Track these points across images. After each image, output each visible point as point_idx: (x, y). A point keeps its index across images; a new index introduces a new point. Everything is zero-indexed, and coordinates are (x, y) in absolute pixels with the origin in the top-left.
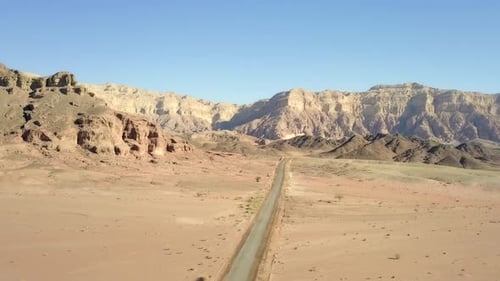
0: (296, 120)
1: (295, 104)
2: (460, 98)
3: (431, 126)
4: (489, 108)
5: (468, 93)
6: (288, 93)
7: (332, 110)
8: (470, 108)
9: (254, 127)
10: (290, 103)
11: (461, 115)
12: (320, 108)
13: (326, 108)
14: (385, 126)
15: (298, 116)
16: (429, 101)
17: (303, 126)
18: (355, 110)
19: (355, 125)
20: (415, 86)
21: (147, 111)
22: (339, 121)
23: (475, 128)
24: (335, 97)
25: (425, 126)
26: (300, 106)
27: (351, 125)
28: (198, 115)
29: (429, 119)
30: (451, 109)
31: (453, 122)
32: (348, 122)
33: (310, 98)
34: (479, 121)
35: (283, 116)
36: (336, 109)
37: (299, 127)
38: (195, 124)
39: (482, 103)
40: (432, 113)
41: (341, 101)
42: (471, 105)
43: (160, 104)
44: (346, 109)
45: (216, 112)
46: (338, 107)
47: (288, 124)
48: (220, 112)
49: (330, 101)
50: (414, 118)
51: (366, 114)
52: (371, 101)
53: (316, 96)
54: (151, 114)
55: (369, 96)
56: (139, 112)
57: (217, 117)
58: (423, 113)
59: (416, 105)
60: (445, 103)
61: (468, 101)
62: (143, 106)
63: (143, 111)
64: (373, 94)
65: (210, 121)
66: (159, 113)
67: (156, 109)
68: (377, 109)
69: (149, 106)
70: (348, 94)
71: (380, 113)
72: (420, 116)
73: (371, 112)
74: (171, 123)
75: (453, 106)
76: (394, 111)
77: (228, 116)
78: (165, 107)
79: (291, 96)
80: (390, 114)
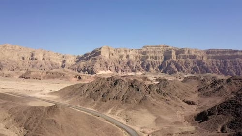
0: (106, 63)
1: (105, 54)
2: (189, 52)
3: (176, 67)
4: (203, 57)
5: (192, 50)
6: (100, 49)
7: (124, 58)
8: (194, 57)
9: (82, 67)
10: (102, 53)
11: (189, 60)
12: (118, 57)
13: (121, 57)
14: (151, 66)
15: (106, 61)
16: (174, 54)
17: (109, 66)
18: (136, 57)
19: (136, 66)
20: (165, 46)
21: (25, 58)
22: (128, 63)
23: (198, 67)
24: (126, 51)
25: (173, 66)
26: (107, 56)
27: (134, 65)
28: (54, 61)
29: (173, 61)
30: (185, 57)
31: (187, 64)
32: (133, 64)
33: (113, 51)
34: (199, 63)
35: (98, 61)
36: (127, 58)
37: (107, 67)
38: (52, 65)
39: (199, 54)
40: (175, 60)
41: (128, 53)
42: (194, 55)
43: (33, 55)
44: (132, 57)
45: (64, 59)
46: (128, 56)
47: (101, 65)
48: (66, 59)
49: (123, 53)
50: (166, 62)
51: (141, 60)
52: (144, 53)
53: (116, 50)
54: (28, 60)
55: (143, 51)
56: (21, 59)
57: (64, 61)
58: (171, 60)
59: (167, 55)
60: (181, 54)
61: (193, 53)
62: (23, 56)
63: (23, 58)
64: (144, 50)
65: (61, 64)
66: (32, 59)
67: (31, 57)
68: (147, 57)
69: (26, 55)
70: (132, 50)
71: (149, 59)
72: (169, 61)
73: (144, 59)
74: (38, 65)
75: (185, 55)
76: (156, 58)
77: (70, 61)
78: (35, 57)
79: (102, 50)
80: (154, 60)
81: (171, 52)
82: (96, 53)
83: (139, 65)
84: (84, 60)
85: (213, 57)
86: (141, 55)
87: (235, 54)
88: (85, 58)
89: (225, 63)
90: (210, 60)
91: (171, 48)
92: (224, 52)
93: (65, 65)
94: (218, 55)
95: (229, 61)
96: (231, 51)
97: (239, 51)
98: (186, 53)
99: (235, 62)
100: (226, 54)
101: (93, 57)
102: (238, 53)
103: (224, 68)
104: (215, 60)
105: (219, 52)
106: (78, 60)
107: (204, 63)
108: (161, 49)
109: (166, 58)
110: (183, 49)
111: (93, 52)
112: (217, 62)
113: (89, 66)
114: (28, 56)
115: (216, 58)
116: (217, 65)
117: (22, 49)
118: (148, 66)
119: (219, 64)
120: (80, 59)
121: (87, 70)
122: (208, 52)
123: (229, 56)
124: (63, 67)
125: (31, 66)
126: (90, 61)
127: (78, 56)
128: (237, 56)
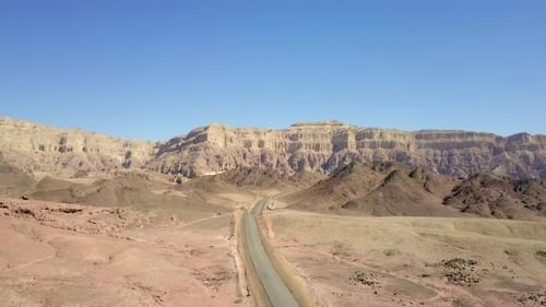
0: (218, 157)
1: (216, 140)
2: (381, 135)
4: (408, 146)
5: (388, 130)
6: (206, 129)
7: (255, 148)
8: (391, 145)
9: (170, 165)
10: (209, 138)
11: (382, 151)
12: (242, 145)
13: (248, 144)
14: (308, 163)
15: (218, 152)
16: (351, 139)
17: (224, 163)
18: (278, 146)
19: (278, 162)
20: (335, 124)
21: (47, 149)
22: (263, 157)
24: (257, 133)
26: (221, 144)
27: (274, 162)
28: (106, 154)
29: (350, 154)
30: (373, 145)
32: (271, 159)
33: (231, 134)
34: (401, 157)
35: (202, 152)
36: (259, 146)
37: (221, 165)
38: (103, 162)
39: (402, 140)
40: (354, 151)
41: (263, 138)
42: (392, 142)
43: (62, 141)
44: (269, 146)
45: (127, 149)
46: (261, 144)
47: (208, 160)
48: (132, 150)
49: (252, 137)
50: (337, 155)
51: (288, 152)
52: (294, 137)
53: (237, 132)
54: (52, 151)
55: (291, 133)
56: (37, 149)
57: (128, 155)
58: (346, 150)
59: (339, 142)
60: (367, 140)
61: (389, 138)
62: (42, 143)
63: (42, 148)
64: (294, 131)
65: (121, 159)
66: (61, 150)
67: (58, 146)
68: (300, 146)
69: (49, 142)
70: (270, 131)
71: (303, 150)
72: (343, 153)
73: (293, 149)
74: (75, 161)
75: (374, 143)
76: (317, 147)
77: (141, 154)
78: (68, 144)
79: (209, 132)
80: (313, 151)
81: (346, 136)
82: (198, 137)
83: (285, 161)
84: (172, 150)
85: (428, 146)
86: (288, 141)
87: (469, 139)
88: (174, 146)
89: (450, 156)
90: (423, 151)
91: (346, 127)
92: (449, 135)
93: (129, 163)
94: (438, 141)
95: (456, 151)
96: (462, 134)
97: (477, 134)
98: (376, 138)
99: (469, 155)
100: (452, 140)
101: (192, 145)
102: (475, 138)
103: (447, 166)
104: (432, 151)
105: (439, 135)
106: (157, 151)
107: (409, 158)
108: (328, 129)
109: (336, 148)
110: (370, 129)
111: (191, 135)
112: (435, 155)
113: (185, 164)
114: (52, 144)
115: (435, 146)
116: (436, 161)
117: (38, 129)
118: (301, 164)
119: (439, 159)
120: (163, 149)
121: (180, 172)
122: (418, 136)
123: (459, 144)
124: (126, 165)
125: (60, 165)
126: (186, 153)
127: (157, 143)
128: (473, 144)
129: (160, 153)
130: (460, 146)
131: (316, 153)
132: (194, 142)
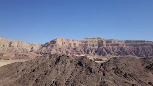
0: (60, 48)
1: (59, 43)
2: (114, 42)
3: (106, 51)
4: (123, 45)
5: (116, 40)
6: (56, 39)
7: (72, 45)
8: (118, 45)
9: (43, 51)
10: (57, 42)
11: (115, 47)
12: (68, 44)
13: (70, 44)
14: (90, 51)
15: (60, 47)
16: (104, 43)
17: (62, 51)
18: (80, 45)
19: (80, 50)
20: (98, 38)
22: (75, 49)
23: (121, 51)
24: (73, 41)
25: (104, 51)
26: (61, 44)
27: (79, 50)
28: (25, 48)
29: (104, 48)
30: (112, 45)
31: (113, 50)
32: (78, 49)
33: (64, 41)
34: (121, 49)
35: (54, 47)
37: (61, 51)
38: (23, 50)
39: (121, 43)
40: (106, 47)
41: (75, 42)
42: (118, 44)
44: (77, 45)
45: (32, 46)
46: (75, 44)
47: (56, 50)
48: (33, 46)
49: (71, 42)
50: (100, 48)
52: (85, 42)
53: (67, 40)
54: (7, 47)
55: (84, 41)
56: (2, 46)
57: (32, 48)
58: (103, 47)
59: (100, 44)
60: (109, 43)
61: (117, 43)
62: (4, 44)
63: (4, 46)
64: (85, 40)
65: (30, 50)
66: (10, 46)
67: (9, 45)
68: (87, 45)
69: (6, 44)
70: (78, 40)
71: (88, 46)
72: (102, 47)
73: (85, 46)
74: (14, 50)
75: (112, 44)
76: (93, 46)
77: (36, 48)
78: (12, 45)
79: (57, 40)
80: (92, 47)
81: (103, 42)
82: (54, 42)
83: (82, 50)
84: (45, 47)
85: (130, 45)
86: (83, 44)
87: (144, 43)
88: (46, 45)
89: (138, 49)
90: (128, 47)
91: (102, 39)
92: (136, 42)
93: (32, 51)
94: (133, 43)
95: (140, 47)
96: (141, 41)
97: (146, 41)
98: (113, 43)
99: (144, 48)
100: (138, 43)
101: (51, 45)
102: (146, 43)
103: (137, 52)
104: (131, 47)
105: (133, 42)
106: (41, 47)
107: (124, 49)
108: (96, 40)
109: (99, 46)
110: (110, 40)
111: (51, 42)
112: (132, 48)
113: (48, 51)
114: (7, 44)
115: (132, 45)
116: (133, 50)
117: (4, 40)
118: (88, 51)
119: (134, 50)
121: (46, 54)
122: (126, 42)
123: (140, 45)
124: (31, 51)
125: (9, 51)
126: (49, 47)
127: (42, 45)
128: (145, 44)
129: (42, 47)
130: (141, 45)
131: (93, 47)
132: (52, 44)
